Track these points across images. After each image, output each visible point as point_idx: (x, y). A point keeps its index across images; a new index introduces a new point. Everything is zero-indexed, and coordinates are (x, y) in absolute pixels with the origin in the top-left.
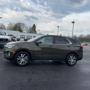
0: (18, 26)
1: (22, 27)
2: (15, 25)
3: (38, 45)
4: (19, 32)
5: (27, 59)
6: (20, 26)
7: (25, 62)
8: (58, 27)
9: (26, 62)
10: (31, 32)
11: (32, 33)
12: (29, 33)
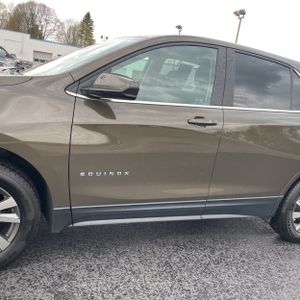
0: (28, 15)
1: (40, 21)
2: (17, 10)
3: (108, 112)
4: (29, 36)
5: (14, 218)
6: (32, 15)
8: (179, 27)
11: (80, 46)
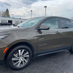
7: (24, 61)
8: (31, 11)
9: (26, 61)
10: (4, 17)
11: (6, 17)
12: (3, 17)
